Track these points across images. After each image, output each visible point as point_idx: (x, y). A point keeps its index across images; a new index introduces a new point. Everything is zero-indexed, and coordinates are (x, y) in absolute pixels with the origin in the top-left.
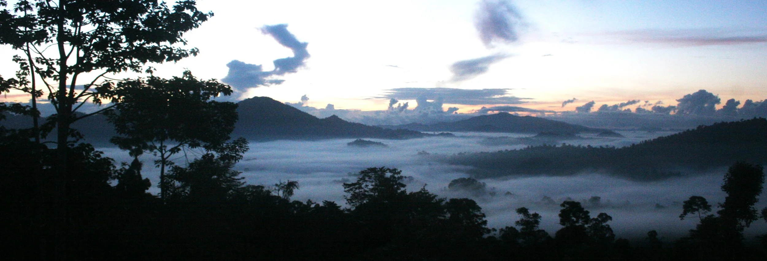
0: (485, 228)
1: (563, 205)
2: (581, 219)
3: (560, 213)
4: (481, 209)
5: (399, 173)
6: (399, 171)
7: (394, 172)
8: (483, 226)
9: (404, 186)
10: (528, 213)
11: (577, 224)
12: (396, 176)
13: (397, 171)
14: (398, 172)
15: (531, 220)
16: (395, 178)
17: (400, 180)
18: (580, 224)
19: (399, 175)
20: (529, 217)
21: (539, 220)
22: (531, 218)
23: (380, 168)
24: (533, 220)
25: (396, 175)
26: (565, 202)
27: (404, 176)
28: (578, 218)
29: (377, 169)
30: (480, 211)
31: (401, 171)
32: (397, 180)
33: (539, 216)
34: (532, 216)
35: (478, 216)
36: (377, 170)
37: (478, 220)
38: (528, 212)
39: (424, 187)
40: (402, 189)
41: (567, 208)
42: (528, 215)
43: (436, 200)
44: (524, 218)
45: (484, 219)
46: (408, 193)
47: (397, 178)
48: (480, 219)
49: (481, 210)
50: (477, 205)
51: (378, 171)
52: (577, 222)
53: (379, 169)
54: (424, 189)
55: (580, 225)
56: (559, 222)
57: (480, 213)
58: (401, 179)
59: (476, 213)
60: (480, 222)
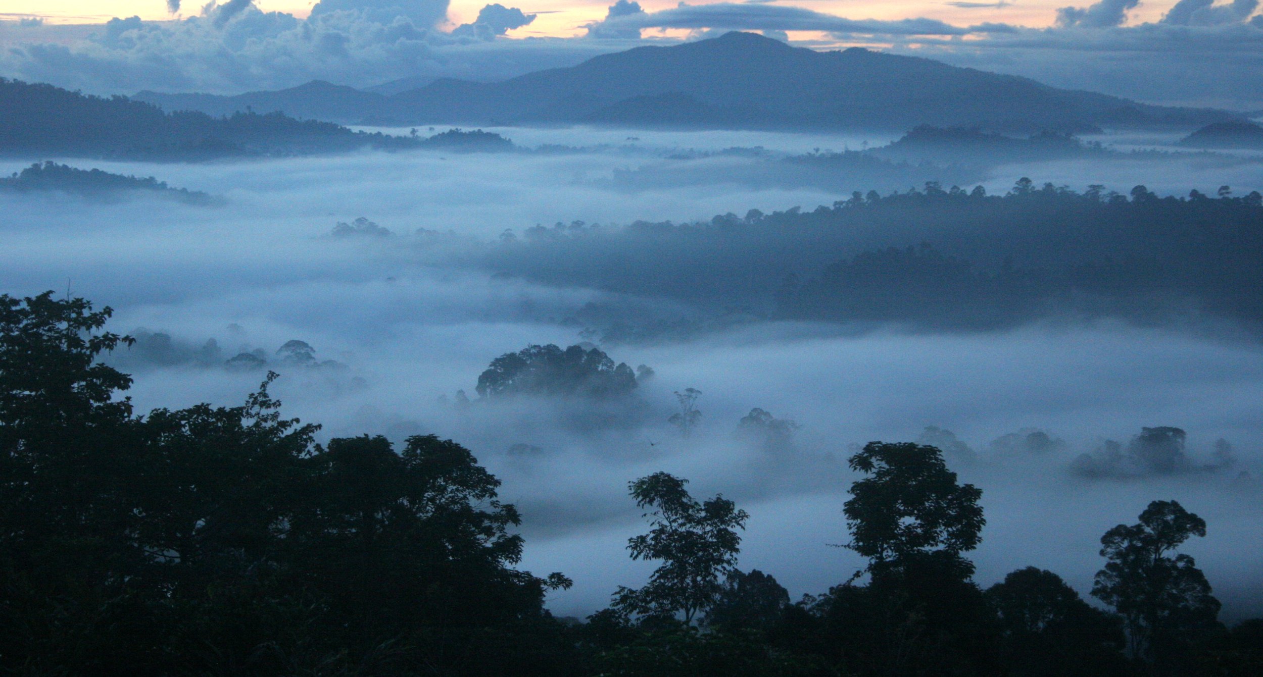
0: (517, 575)
1: (862, 462)
2: (947, 525)
3: (851, 497)
4: (497, 483)
5: (97, 320)
6: (97, 309)
7: (74, 315)
8: (508, 565)
9: (123, 382)
10: (685, 500)
11: (927, 548)
12: (85, 335)
13: (86, 313)
14: (95, 315)
15: (698, 530)
16: (75, 342)
17: (104, 351)
18: (941, 547)
19: (98, 332)
20: (689, 519)
21: (736, 529)
22: (699, 522)
23: (28, 300)
24: (708, 528)
25: (83, 328)
26: (870, 449)
27: (123, 335)
28: (930, 520)
29: (16, 302)
30: (493, 494)
31: (108, 311)
32: (88, 352)
33: (736, 511)
34: (703, 514)
35: (483, 515)
36: (14, 308)
37: (482, 536)
38: (684, 493)
39: (264, 385)
40: (117, 396)
41: (880, 474)
42: (685, 507)
43: (318, 447)
44: (666, 523)
45: (511, 530)
46: (142, 411)
47: (88, 345)
48: (489, 532)
49: (497, 490)
50: (478, 465)
51: (22, 312)
52: (929, 537)
53: (24, 305)
54: (265, 396)
55: (938, 553)
56: (851, 539)
57: (493, 503)
58: (111, 347)
59: (473, 502)
60: (489, 545)
